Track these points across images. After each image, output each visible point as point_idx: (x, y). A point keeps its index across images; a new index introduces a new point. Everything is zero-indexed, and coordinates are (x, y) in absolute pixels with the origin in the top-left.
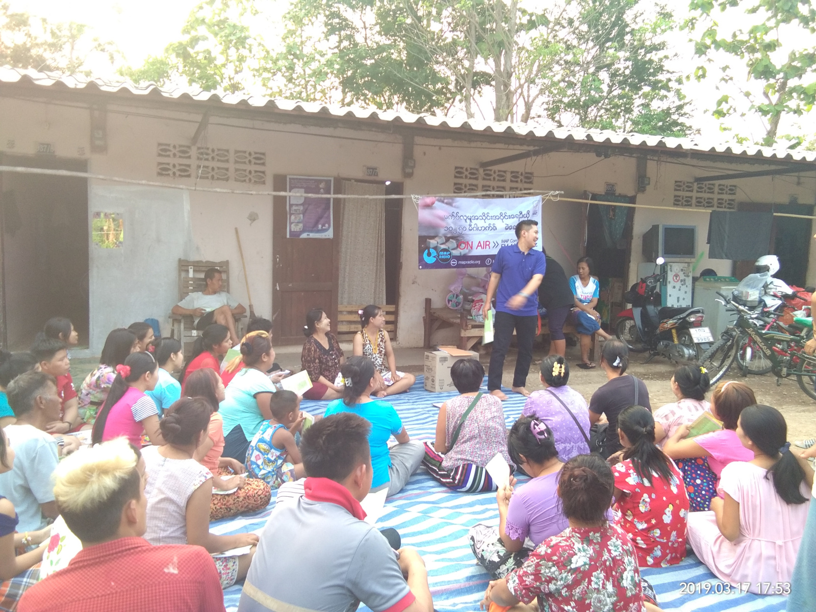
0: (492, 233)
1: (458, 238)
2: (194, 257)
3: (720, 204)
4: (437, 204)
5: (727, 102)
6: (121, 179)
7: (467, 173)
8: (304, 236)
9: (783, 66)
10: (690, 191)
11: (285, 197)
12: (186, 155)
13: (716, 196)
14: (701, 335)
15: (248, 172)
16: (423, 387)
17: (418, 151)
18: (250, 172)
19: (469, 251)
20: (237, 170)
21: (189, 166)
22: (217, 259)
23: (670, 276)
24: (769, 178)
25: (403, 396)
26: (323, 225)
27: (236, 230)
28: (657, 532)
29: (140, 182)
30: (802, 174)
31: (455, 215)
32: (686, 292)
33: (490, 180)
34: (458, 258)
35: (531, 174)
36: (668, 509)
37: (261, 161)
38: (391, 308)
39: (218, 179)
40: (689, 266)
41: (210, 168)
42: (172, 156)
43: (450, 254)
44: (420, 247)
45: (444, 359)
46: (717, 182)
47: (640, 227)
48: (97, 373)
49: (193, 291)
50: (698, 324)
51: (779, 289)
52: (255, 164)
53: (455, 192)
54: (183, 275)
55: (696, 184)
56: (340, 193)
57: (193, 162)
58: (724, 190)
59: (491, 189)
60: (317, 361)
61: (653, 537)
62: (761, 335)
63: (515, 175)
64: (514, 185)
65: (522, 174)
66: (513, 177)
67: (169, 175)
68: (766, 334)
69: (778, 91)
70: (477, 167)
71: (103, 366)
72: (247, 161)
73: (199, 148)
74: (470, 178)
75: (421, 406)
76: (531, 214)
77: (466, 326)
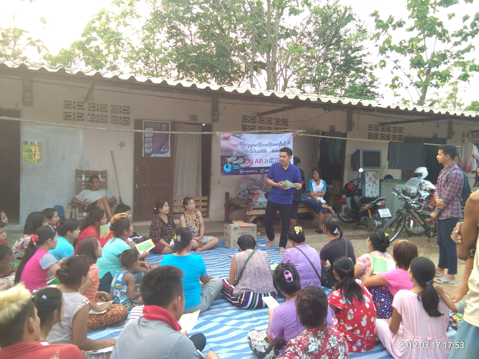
0: (264, 154)
1: (244, 157)
2: (85, 168)
3: (394, 138)
4: (232, 137)
5: (398, 81)
6: (40, 122)
7: (250, 119)
8: (153, 155)
9: (428, 61)
10: (377, 130)
11: (142, 133)
12: (82, 108)
13: (392, 134)
14: (384, 213)
15: (119, 118)
16: (223, 245)
17: (221, 107)
18: (120, 118)
19: (251, 165)
20: (112, 117)
21: (83, 114)
22: (100, 169)
23: (367, 179)
24: (421, 123)
25: (211, 251)
26: (165, 149)
27: (112, 152)
28: (358, 332)
29: (52, 124)
30: (439, 121)
31: (242, 143)
32: (376, 188)
33: (263, 123)
34: (245, 169)
35: (287, 120)
36: (364, 318)
37: (127, 112)
38: (205, 198)
39: (101, 122)
40: (377, 173)
41: (96, 115)
42: (72, 108)
43: (239, 167)
44: (221, 162)
45: (236, 229)
46: (392, 126)
47: (349, 151)
48: (22, 240)
49: (85, 189)
50: (383, 207)
51: (428, 186)
52: (124, 113)
53: (242, 130)
54: (79, 179)
55: (380, 126)
56: (175, 131)
57: (86, 112)
58: (396, 130)
59: (264, 128)
60: (160, 229)
61: (356, 334)
62: (418, 213)
63: (278, 121)
64: (277, 126)
65: (281, 120)
66: (276, 121)
67: (70, 119)
68: (421, 212)
69: (426, 74)
70: (255, 116)
71: (26, 235)
72: (118, 111)
73: (89, 104)
74: (252, 122)
75: (222, 257)
76: (286, 143)
77: (250, 208)
